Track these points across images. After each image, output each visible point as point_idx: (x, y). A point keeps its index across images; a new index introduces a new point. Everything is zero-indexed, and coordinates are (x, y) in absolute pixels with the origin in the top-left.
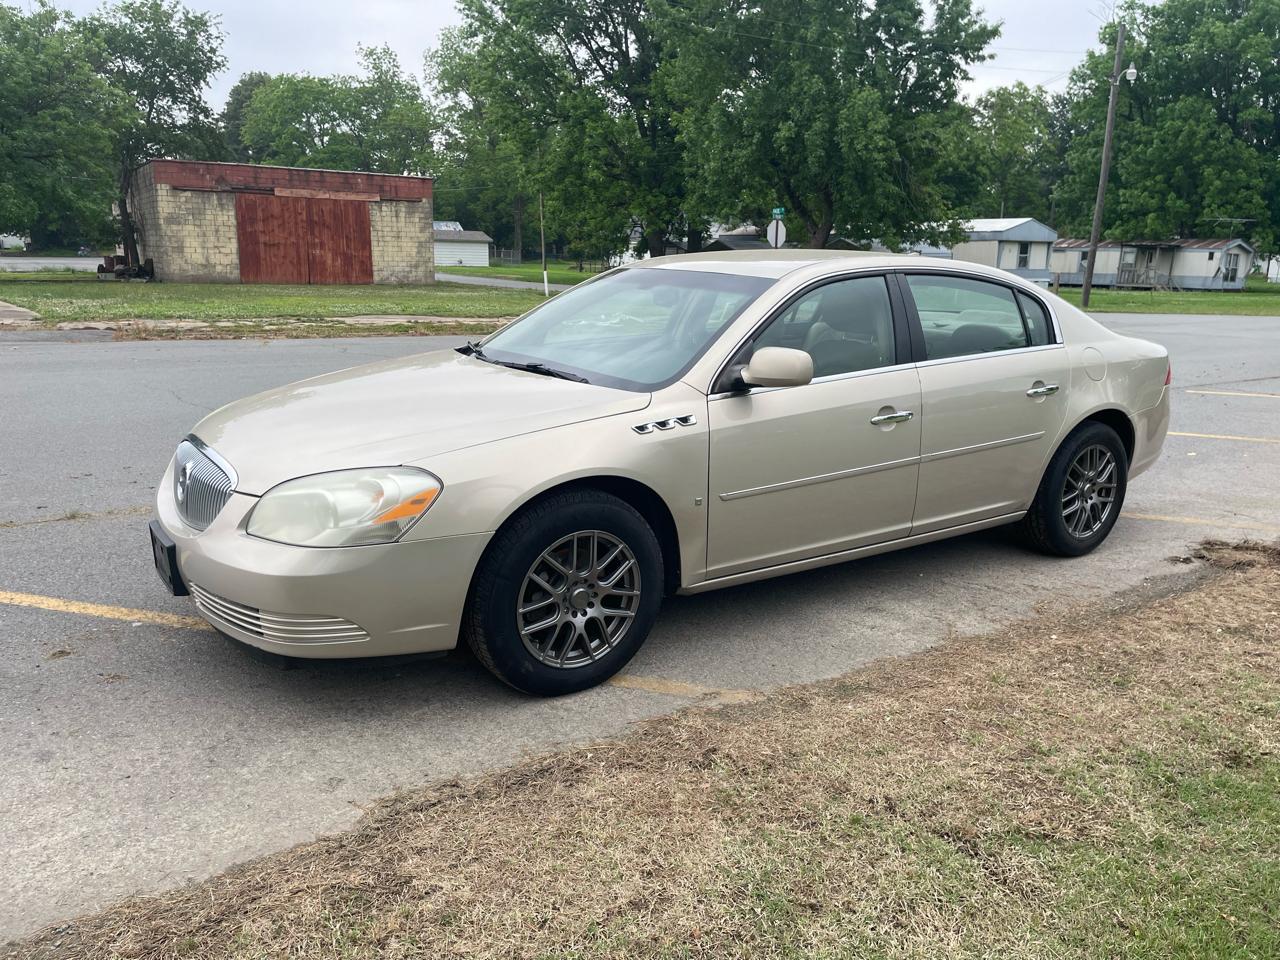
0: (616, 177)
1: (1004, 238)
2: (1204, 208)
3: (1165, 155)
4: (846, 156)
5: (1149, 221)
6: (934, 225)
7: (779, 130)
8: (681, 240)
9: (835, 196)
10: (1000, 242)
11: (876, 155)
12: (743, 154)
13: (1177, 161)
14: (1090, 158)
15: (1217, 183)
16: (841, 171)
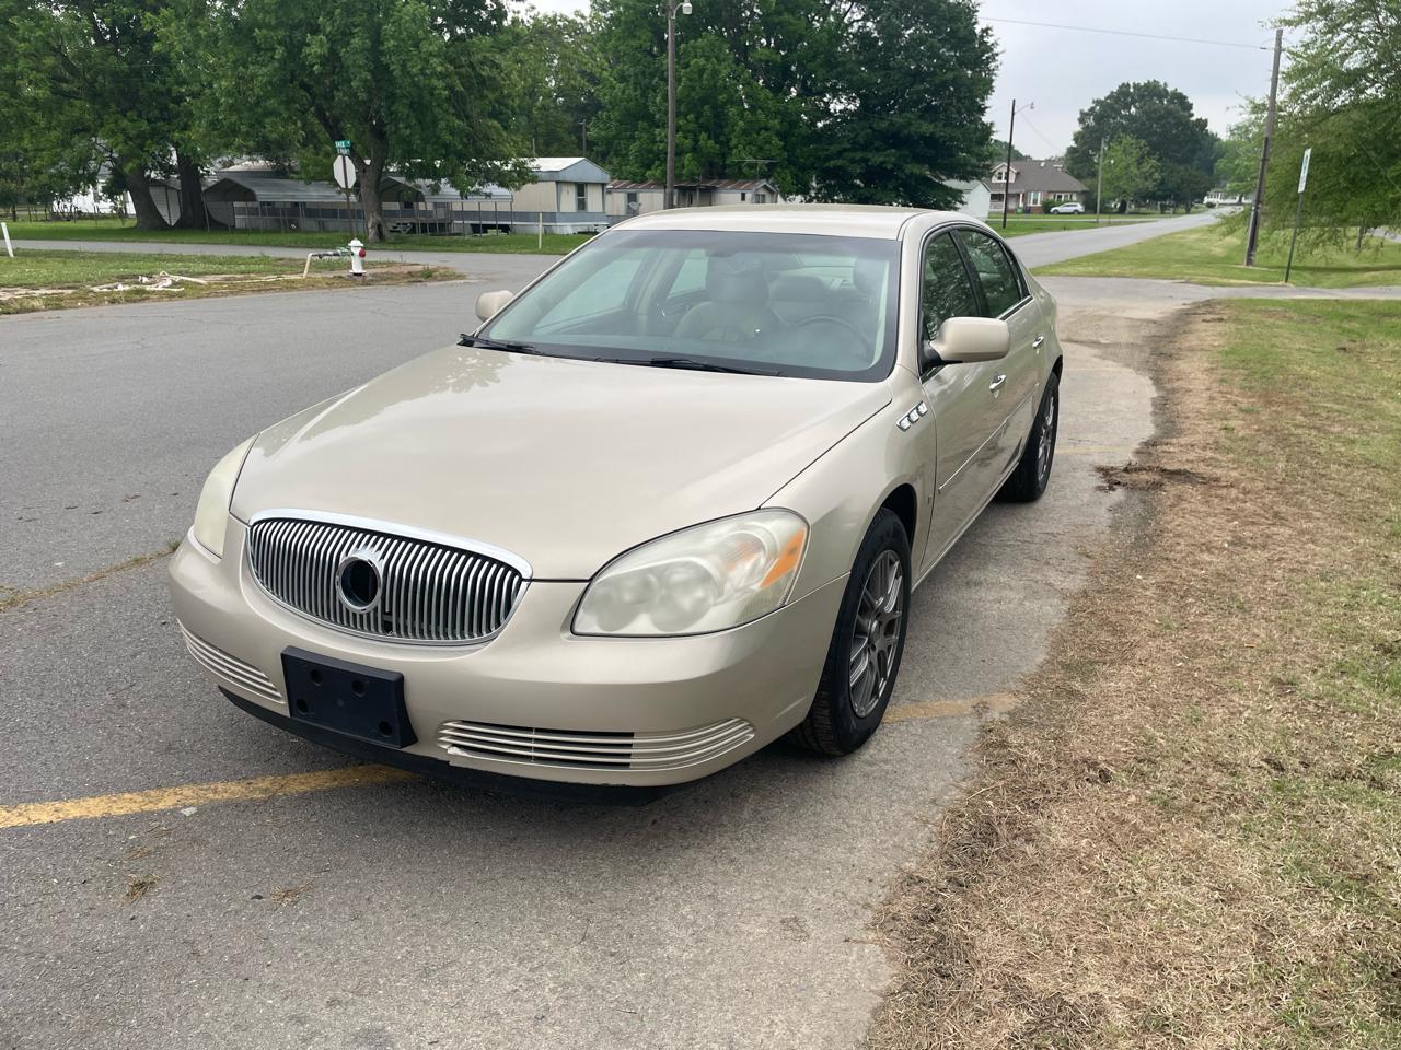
0: (69, 95)
1: (561, 179)
2: (731, 149)
3: (693, 94)
4: (400, 81)
5: (686, 162)
6: (498, 163)
7: (308, 45)
8: (167, 177)
9: (389, 128)
10: (557, 182)
11: (435, 82)
12: (262, 73)
13: (704, 101)
14: (619, 94)
15: (741, 123)
16: (392, 98)
